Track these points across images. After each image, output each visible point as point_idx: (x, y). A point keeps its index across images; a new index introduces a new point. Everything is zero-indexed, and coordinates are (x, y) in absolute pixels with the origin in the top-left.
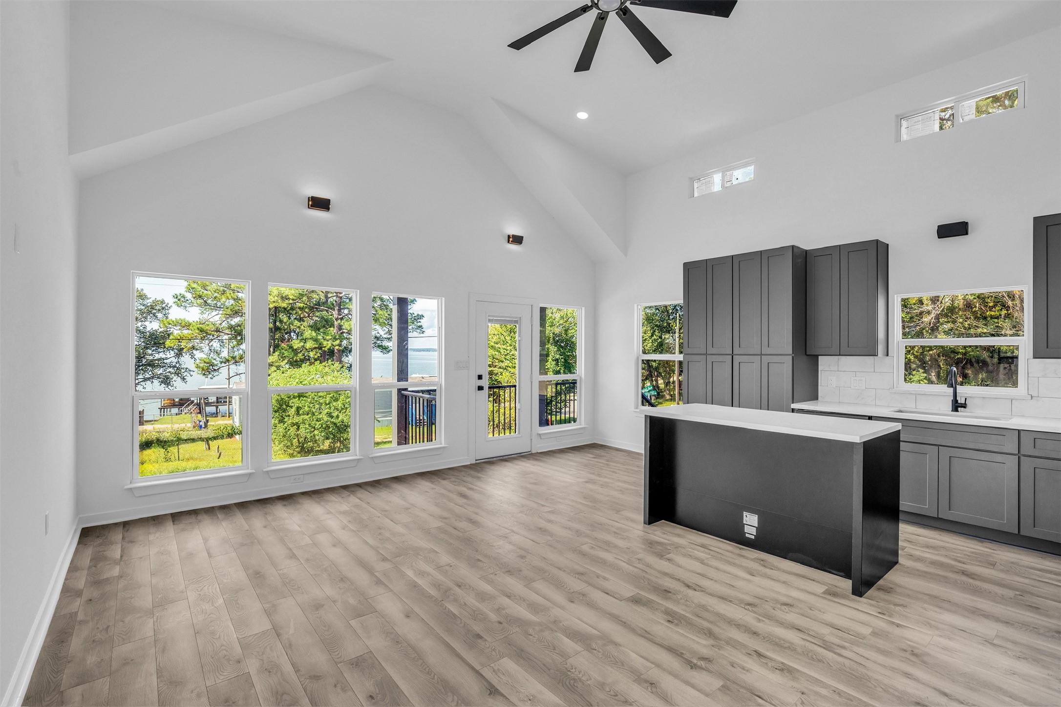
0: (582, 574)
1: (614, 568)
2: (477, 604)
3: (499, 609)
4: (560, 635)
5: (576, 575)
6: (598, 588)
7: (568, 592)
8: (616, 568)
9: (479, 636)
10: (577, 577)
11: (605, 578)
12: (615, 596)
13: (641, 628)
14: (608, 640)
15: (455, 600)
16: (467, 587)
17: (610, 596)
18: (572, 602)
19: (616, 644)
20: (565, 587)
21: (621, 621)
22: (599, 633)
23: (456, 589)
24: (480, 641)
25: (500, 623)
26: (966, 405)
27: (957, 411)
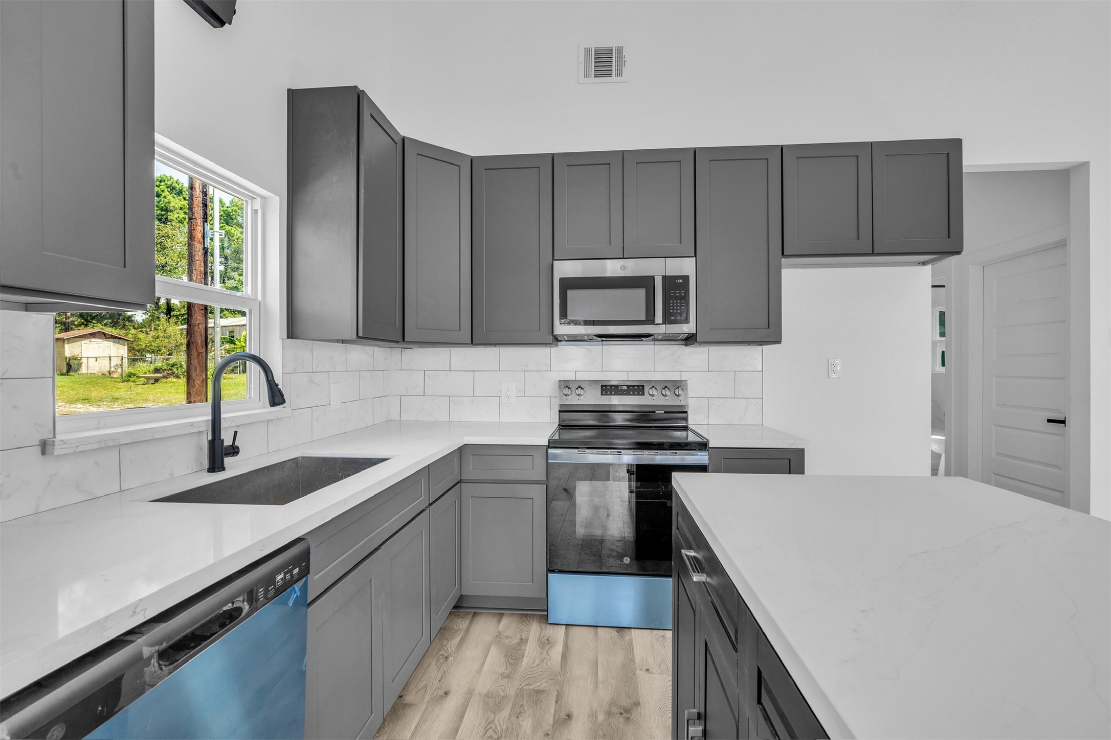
26: (238, 448)
27: (222, 468)
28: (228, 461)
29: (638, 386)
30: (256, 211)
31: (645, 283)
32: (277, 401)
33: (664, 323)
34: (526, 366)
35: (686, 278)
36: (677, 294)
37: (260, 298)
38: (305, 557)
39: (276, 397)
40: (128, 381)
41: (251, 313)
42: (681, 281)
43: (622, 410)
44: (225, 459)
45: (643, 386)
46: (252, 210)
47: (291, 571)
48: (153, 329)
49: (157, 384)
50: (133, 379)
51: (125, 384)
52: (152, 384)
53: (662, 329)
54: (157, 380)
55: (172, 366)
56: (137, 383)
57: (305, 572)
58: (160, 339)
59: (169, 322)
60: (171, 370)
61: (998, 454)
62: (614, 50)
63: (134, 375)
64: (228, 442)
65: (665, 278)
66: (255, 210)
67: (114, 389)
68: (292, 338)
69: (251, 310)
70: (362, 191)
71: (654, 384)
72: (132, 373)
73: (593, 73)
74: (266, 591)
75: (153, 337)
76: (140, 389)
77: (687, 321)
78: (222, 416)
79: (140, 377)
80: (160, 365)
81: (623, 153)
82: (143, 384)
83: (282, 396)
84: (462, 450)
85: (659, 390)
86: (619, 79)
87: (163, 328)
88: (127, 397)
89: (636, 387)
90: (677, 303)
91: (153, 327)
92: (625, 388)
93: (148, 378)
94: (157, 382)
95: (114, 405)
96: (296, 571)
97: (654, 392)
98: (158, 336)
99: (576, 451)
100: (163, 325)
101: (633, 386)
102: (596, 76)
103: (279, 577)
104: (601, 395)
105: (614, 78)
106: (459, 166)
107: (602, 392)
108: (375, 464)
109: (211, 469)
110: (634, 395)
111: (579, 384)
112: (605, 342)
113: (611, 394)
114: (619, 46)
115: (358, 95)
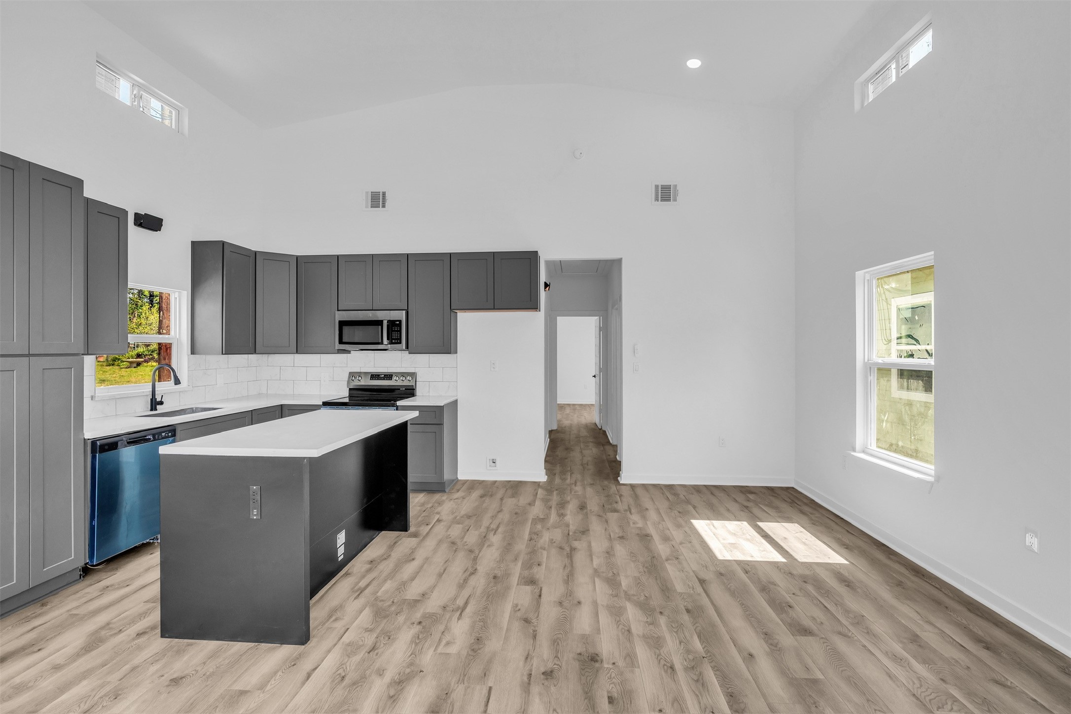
2: (668, 637)
3: (651, 624)
9: (688, 611)
15: (688, 651)
16: (662, 662)
23: (678, 666)
24: (690, 608)
25: (661, 613)
26: (163, 403)
27: (156, 410)
28: (158, 407)
29: (390, 375)
30: (176, 298)
31: (378, 324)
32: (177, 383)
33: (390, 343)
34: (335, 364)
35: (400, 321)
36: (396, 329)
37: (178, 337)
38: (172, 431)
40: (113, 365)
41: (174, 344)
42: (398, 323)
44: (157, 406)
45: (392, 375)
48: (136, 316)
49: (139, 368)
50: (116, 363)
51: (111, 367)
52: (135, 367)
53: (389, 347)
54: (139, 364)
55: (152, 352)
56: (121, 367)
57: (173, 435)
58: (143, 326)
59: (151, 310)
60: (151, 355)
62: (381, 193)
63: (119, 359)
64: (159, 399)
65: (389, 321)
67: (101, 372)
68: (194, 354)
69: (175, 342)
70: (225, 288)
71: (397, 374)
72: (116, 358)
73: (370, 205)
74: (158, 437)
75: (136, 325)
76: (124, 372)
77: (400, 343)
78: (156, 389)
79: (124, 362)
80: (142, 350)
81: (373, 254)
82: (126, 368)
83: (179, 381)
84: (281, 407)
85: (400, 377)
86: (383, 209)
87: (146, 316)
88: (112, 379)
90: (397, 334)
91: (136, 314)
92: (382, 376)
93: (131, 363)
94: (139, 366)
95: (101, 386)
97: (396, 378)
98: (141, 323)
100: (146, 314)
101: (387, 375)
102: (371, 207)
103: (163, 434)
104: (370, 380)
105: (381, 209)
106: (288, 261)
107: (371, 378)
109: (151, 410)
110: (387, 380)
111: (360, 374)
112: (375, 352)
113: (375, 380)
114: (384, 191)
115: (223, 244)
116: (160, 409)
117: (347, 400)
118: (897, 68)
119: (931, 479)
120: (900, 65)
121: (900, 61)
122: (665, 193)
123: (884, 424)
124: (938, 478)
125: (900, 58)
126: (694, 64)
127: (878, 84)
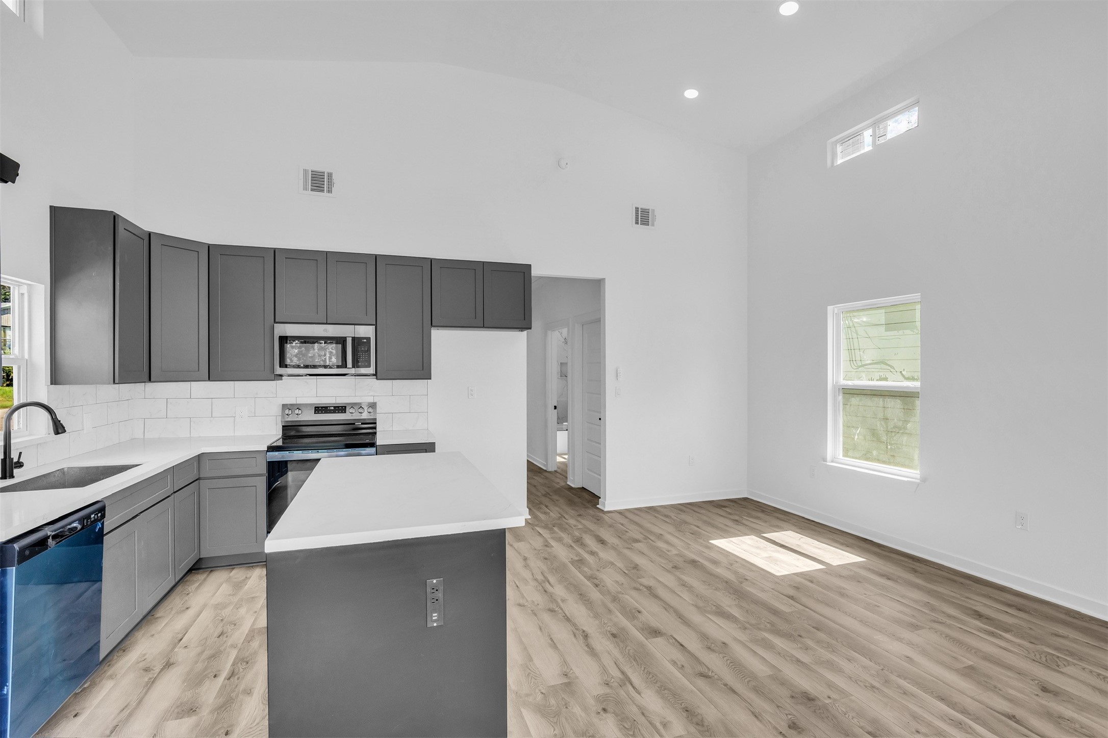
0: (702, 675)
1: (653, 676)
3: (807, 651)
4: (741, 618)
5: (710, 674)
6: (689, 652)
7: (725, 654)
8: (651, 676)
10: (710, 672)
11: (674, 663)
12: (674, 641)
13: (668, 612)
14: (701, 610)
17: (679, 641)
18: (724, 643)
19: (696, 606)
20: (729, 662)
21: (682, 619)
22: (707, 615)
25: (800, 637)
26: (22, 463)
27: (12, 476)
28: (16, 471)
29: (342, 407)
30: (23, 294)
31: (342, 341)
32: (60, 432)
33: (353, 367)
34: (257, 394)
35: (369, 339)
36: (363, 349)
37: (26, 356)
38: (102, 510)
39: (59, 428)
41: (20, 369)
42: (365, 340)
43: (336, 423)
44: (13, 471)
45: (345, 407)
46: (19, 293)
47: (97, 514)
53: (353, 371)
57: (103, 516)
61: (588, 439)
62: (326, 174)
64: (16, 459)
65: (354, 339)
66: (21, 294)
68: (55, 384)
69: (20, 366)
70: (117, 283)
71: (353, 405)
73: (310, 187)
77: (369, 366)
78: (12, 442)
81: (327, 253)
83: (64, 428)
84: (199, 457)
85: (357, 409)
86: (329, 195)
89: (340, 408)
90: (362, 355)
92: (332, 408)
96: (99, 515)
97: (351, 410)
99: (301, 452)
101: (338, 407)
102: (312, 190)
103: (92, 516)
104: (315, 413)
105: (325, 194)
106: (198, 252)
107: (315, 412)
108: (130, 468)
109: (4, 477)
110: (339, 413)
111: (298, 407)
112: (318, 377)
113: (322, 413)
114: (330, 171)
115: (114, 217)
116: (20, 475)
117: (280, 443)
118: (874, 136)
119: (918, 481)
120: (877, 134)
121: (877, 131)
122: (643, 217)
123: (856, 437)
124: (924, 480)
125: (877, 128)
126: (691, 94)
127: (847, 146)
